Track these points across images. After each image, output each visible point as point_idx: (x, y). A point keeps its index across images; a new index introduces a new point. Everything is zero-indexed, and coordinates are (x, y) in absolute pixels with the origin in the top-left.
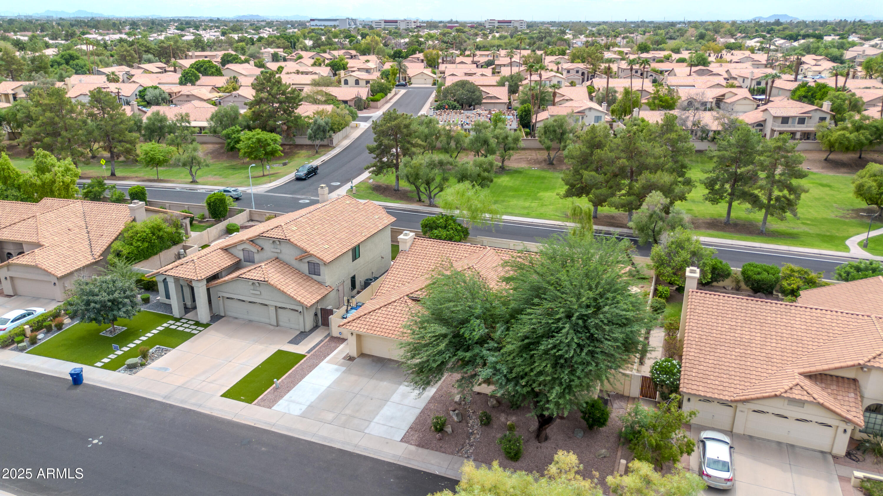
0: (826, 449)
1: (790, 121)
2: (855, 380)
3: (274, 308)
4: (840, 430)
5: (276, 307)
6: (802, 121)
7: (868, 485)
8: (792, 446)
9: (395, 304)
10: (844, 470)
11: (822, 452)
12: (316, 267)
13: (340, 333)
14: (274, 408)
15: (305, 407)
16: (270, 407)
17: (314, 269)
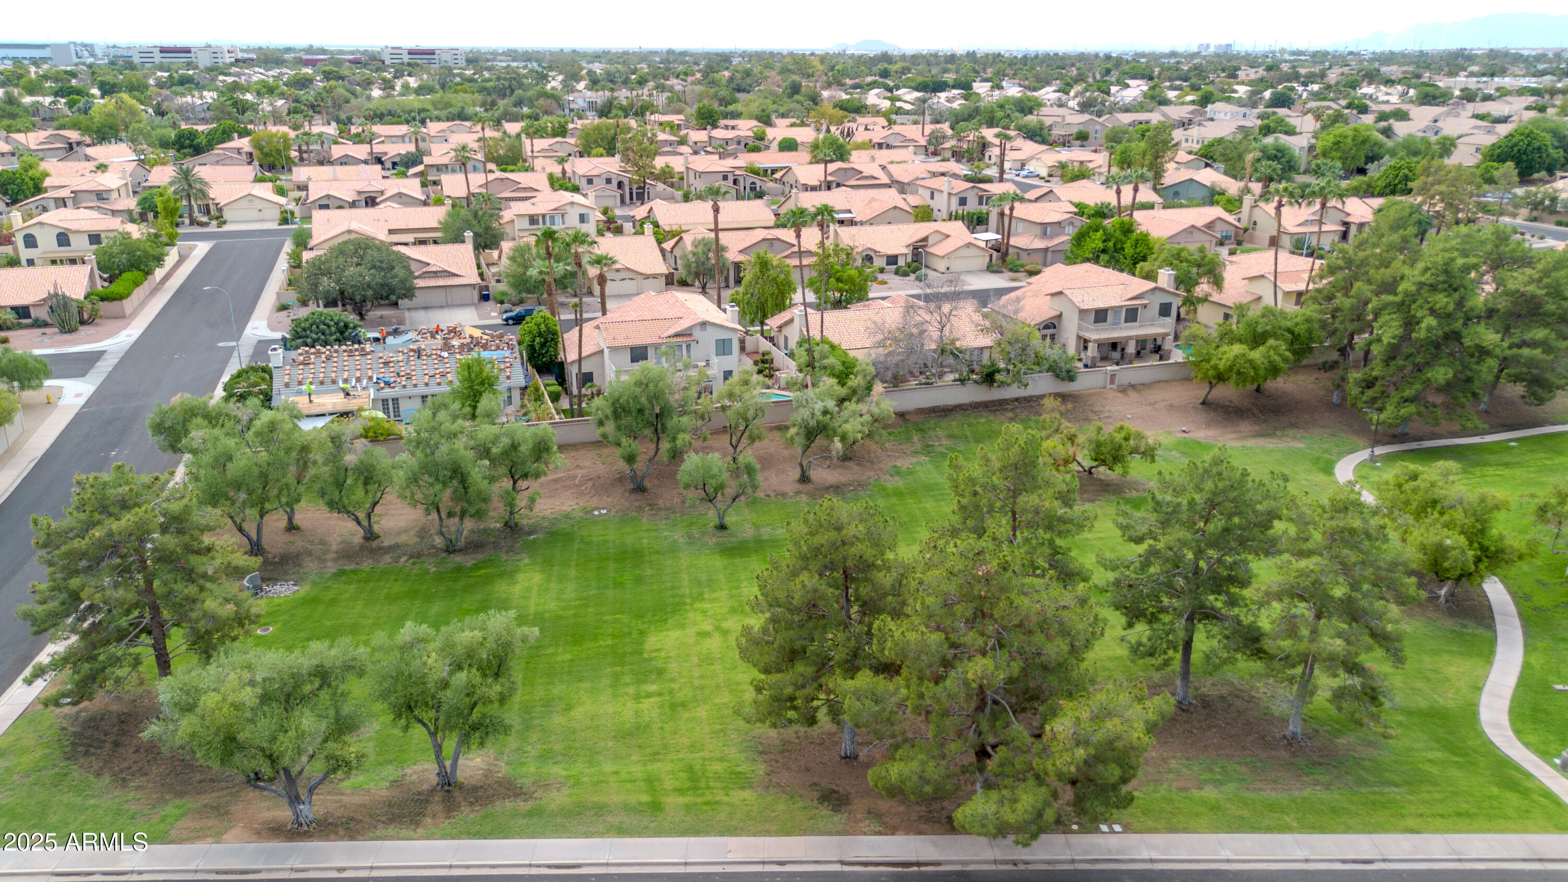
1: (1111, 316)
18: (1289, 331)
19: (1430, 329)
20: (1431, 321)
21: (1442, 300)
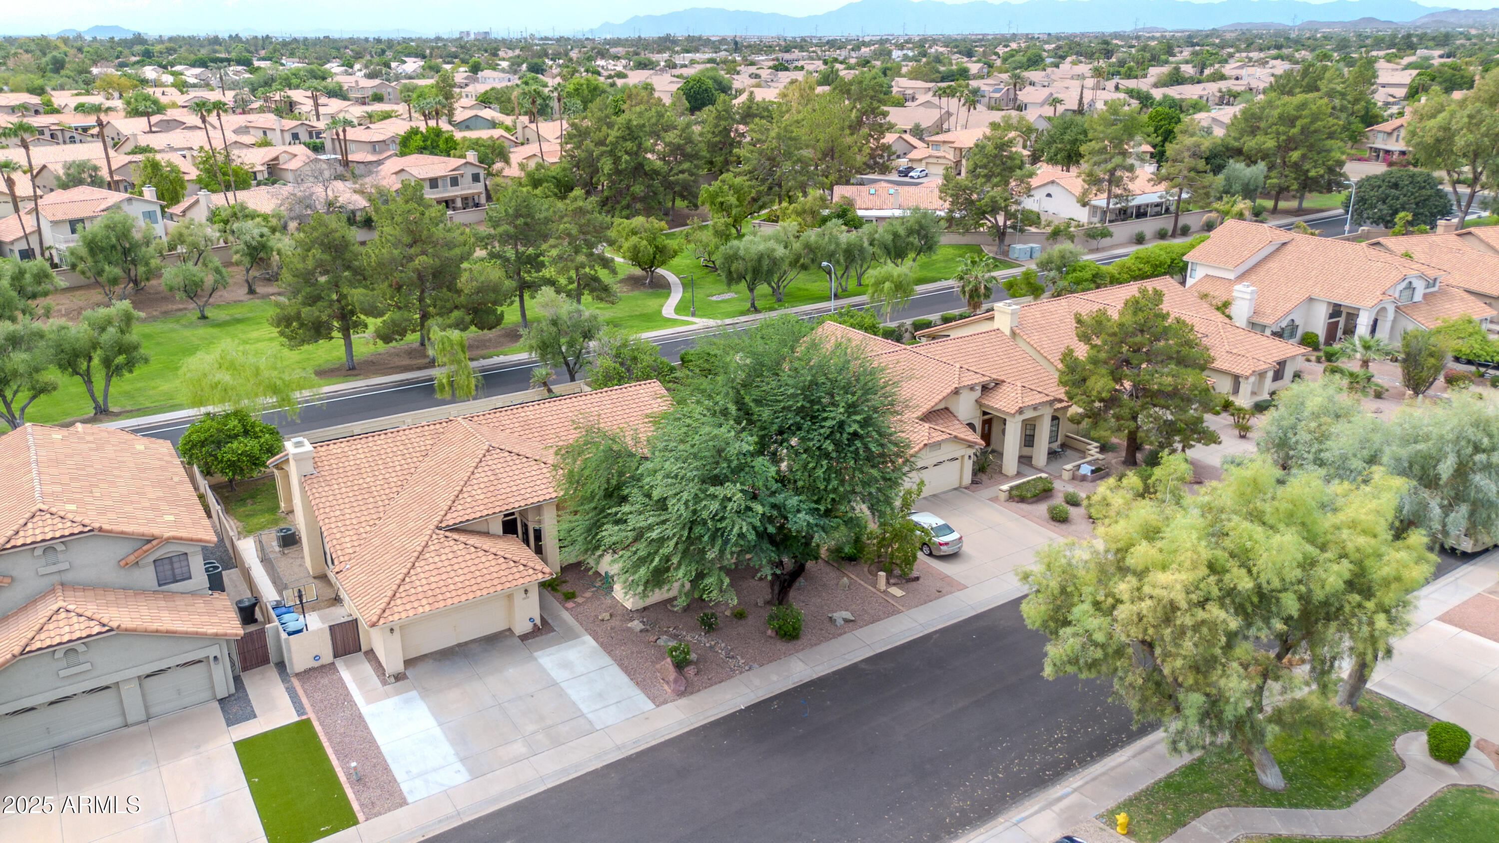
0: (957, 485)
1: (440, 183)
2: (947, 409)
3: (135, 684)
4: (967, 457)
5: (139, 677)
6: (455, 182)
7: (1014, 493)
8: (934, 495)
9: (432, 548)
10: (986, 493)
11: (955, 489)
12: (176, 565)
13: (317, 658)
14: (410, 799)
15: (459, 766)
16: (404, 802)
17: (173, 569)
18: (554, 177)
19: (626, 162)
20: (626, 157)
21: (629, 145)
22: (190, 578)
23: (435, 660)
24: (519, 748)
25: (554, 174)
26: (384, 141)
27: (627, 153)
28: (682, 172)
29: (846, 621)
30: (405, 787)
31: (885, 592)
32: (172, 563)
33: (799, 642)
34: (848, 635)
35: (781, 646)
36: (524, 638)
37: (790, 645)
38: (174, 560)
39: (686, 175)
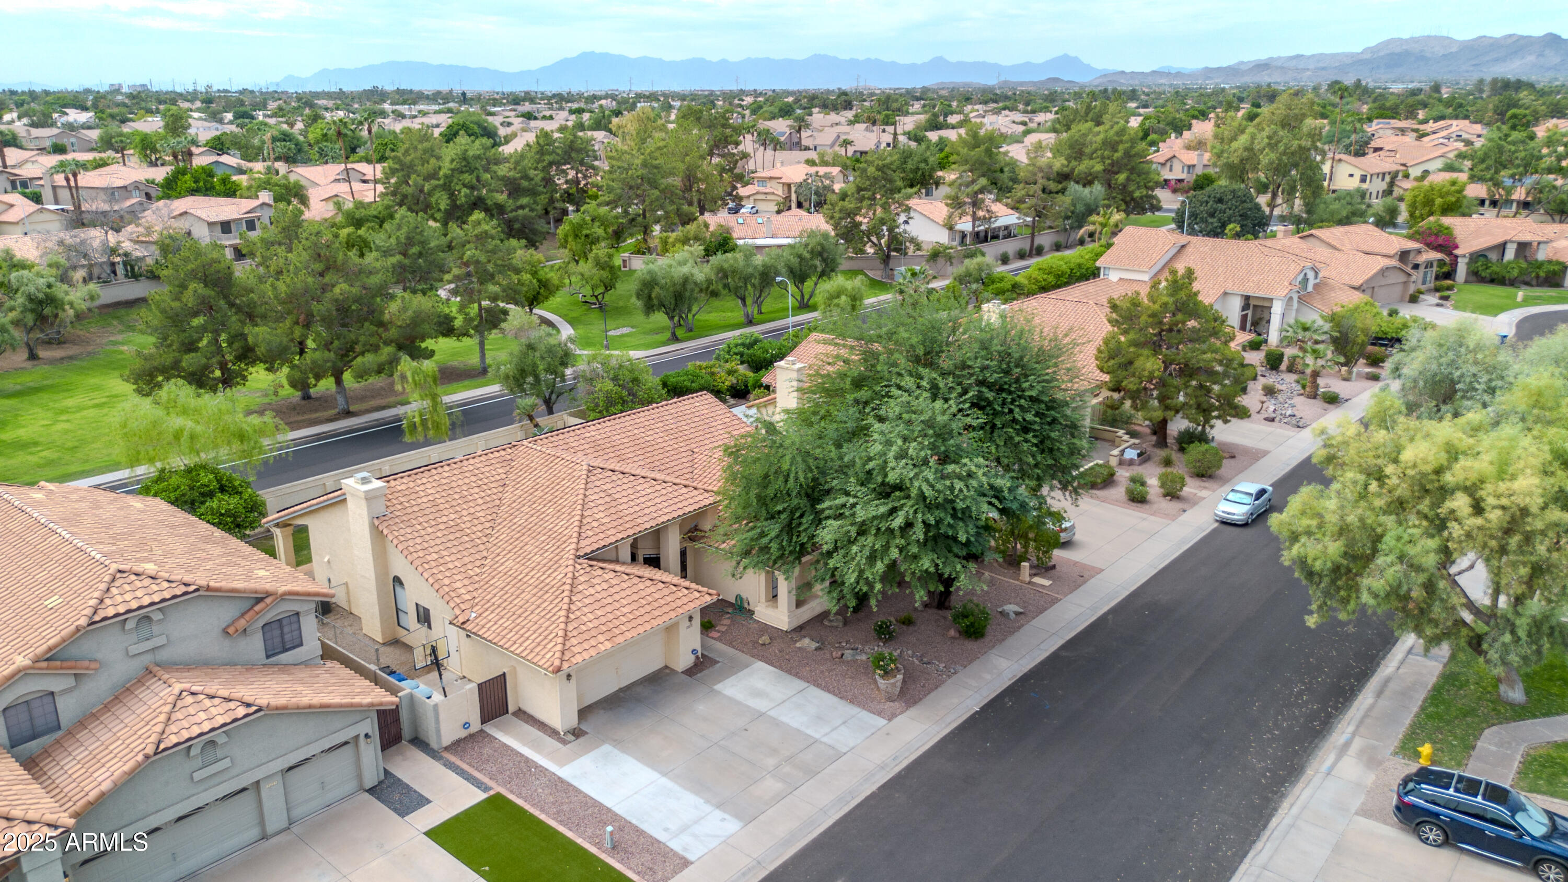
1: (233, 226)
3: (277, 783)
5: (283, 770)
6: (251, 225)
9: (582, 579)
12: (286, 629)
13: (466, 725)
14: (691, 857)
15: (718, 814)
16: (686, 863)
17: (282, 635)
18: (376, 217)
20: (465, 191)
21: (467, 177)
22: (301, 644)
23: (604, 709)
24: (771, 786)
25: (375, 213)
26: (125, 187)
27: (465, 186)
28: (522, 207)
29: (1017, 614)
30: (675, 845)
31: (1030, 583)
32: (281, 628)
33: (987, 639)
34: (1026, 627)
35: (970, 645)
36: (690, 672)
37: (979, 643)
38: (285, 622)
39: (527, 210)
